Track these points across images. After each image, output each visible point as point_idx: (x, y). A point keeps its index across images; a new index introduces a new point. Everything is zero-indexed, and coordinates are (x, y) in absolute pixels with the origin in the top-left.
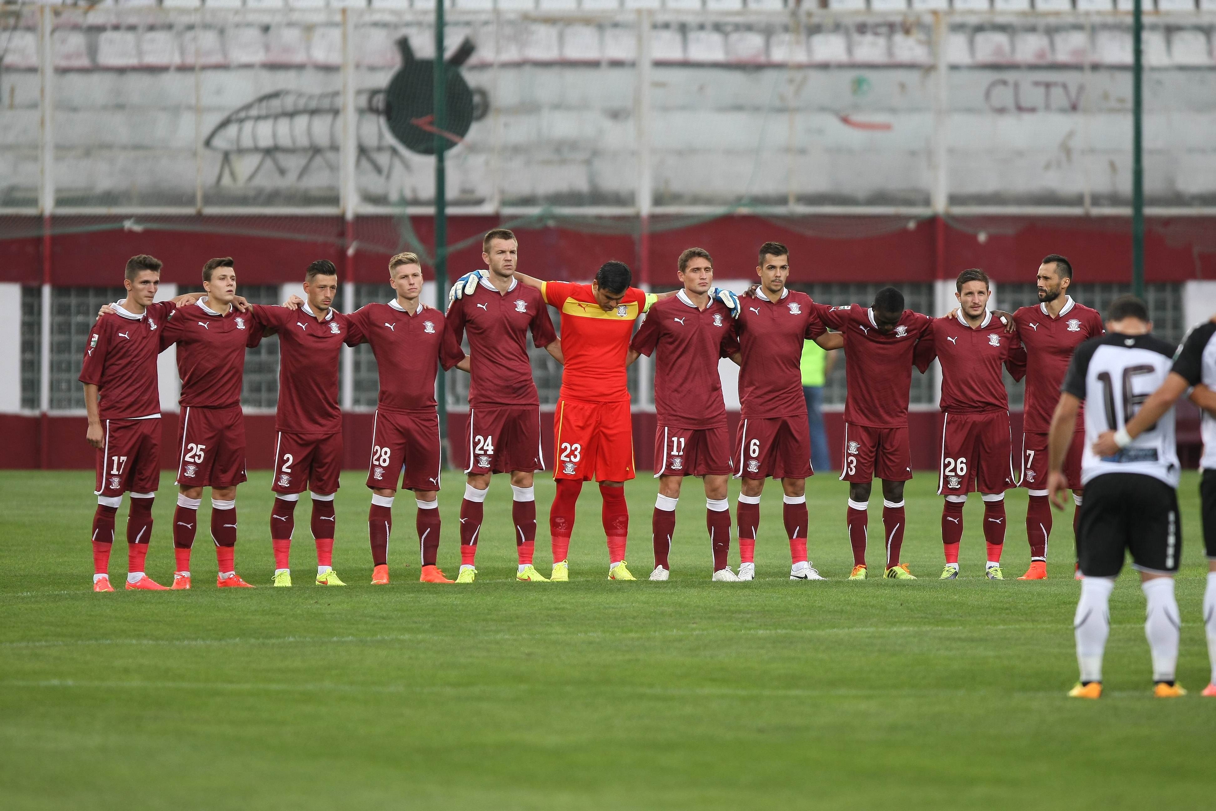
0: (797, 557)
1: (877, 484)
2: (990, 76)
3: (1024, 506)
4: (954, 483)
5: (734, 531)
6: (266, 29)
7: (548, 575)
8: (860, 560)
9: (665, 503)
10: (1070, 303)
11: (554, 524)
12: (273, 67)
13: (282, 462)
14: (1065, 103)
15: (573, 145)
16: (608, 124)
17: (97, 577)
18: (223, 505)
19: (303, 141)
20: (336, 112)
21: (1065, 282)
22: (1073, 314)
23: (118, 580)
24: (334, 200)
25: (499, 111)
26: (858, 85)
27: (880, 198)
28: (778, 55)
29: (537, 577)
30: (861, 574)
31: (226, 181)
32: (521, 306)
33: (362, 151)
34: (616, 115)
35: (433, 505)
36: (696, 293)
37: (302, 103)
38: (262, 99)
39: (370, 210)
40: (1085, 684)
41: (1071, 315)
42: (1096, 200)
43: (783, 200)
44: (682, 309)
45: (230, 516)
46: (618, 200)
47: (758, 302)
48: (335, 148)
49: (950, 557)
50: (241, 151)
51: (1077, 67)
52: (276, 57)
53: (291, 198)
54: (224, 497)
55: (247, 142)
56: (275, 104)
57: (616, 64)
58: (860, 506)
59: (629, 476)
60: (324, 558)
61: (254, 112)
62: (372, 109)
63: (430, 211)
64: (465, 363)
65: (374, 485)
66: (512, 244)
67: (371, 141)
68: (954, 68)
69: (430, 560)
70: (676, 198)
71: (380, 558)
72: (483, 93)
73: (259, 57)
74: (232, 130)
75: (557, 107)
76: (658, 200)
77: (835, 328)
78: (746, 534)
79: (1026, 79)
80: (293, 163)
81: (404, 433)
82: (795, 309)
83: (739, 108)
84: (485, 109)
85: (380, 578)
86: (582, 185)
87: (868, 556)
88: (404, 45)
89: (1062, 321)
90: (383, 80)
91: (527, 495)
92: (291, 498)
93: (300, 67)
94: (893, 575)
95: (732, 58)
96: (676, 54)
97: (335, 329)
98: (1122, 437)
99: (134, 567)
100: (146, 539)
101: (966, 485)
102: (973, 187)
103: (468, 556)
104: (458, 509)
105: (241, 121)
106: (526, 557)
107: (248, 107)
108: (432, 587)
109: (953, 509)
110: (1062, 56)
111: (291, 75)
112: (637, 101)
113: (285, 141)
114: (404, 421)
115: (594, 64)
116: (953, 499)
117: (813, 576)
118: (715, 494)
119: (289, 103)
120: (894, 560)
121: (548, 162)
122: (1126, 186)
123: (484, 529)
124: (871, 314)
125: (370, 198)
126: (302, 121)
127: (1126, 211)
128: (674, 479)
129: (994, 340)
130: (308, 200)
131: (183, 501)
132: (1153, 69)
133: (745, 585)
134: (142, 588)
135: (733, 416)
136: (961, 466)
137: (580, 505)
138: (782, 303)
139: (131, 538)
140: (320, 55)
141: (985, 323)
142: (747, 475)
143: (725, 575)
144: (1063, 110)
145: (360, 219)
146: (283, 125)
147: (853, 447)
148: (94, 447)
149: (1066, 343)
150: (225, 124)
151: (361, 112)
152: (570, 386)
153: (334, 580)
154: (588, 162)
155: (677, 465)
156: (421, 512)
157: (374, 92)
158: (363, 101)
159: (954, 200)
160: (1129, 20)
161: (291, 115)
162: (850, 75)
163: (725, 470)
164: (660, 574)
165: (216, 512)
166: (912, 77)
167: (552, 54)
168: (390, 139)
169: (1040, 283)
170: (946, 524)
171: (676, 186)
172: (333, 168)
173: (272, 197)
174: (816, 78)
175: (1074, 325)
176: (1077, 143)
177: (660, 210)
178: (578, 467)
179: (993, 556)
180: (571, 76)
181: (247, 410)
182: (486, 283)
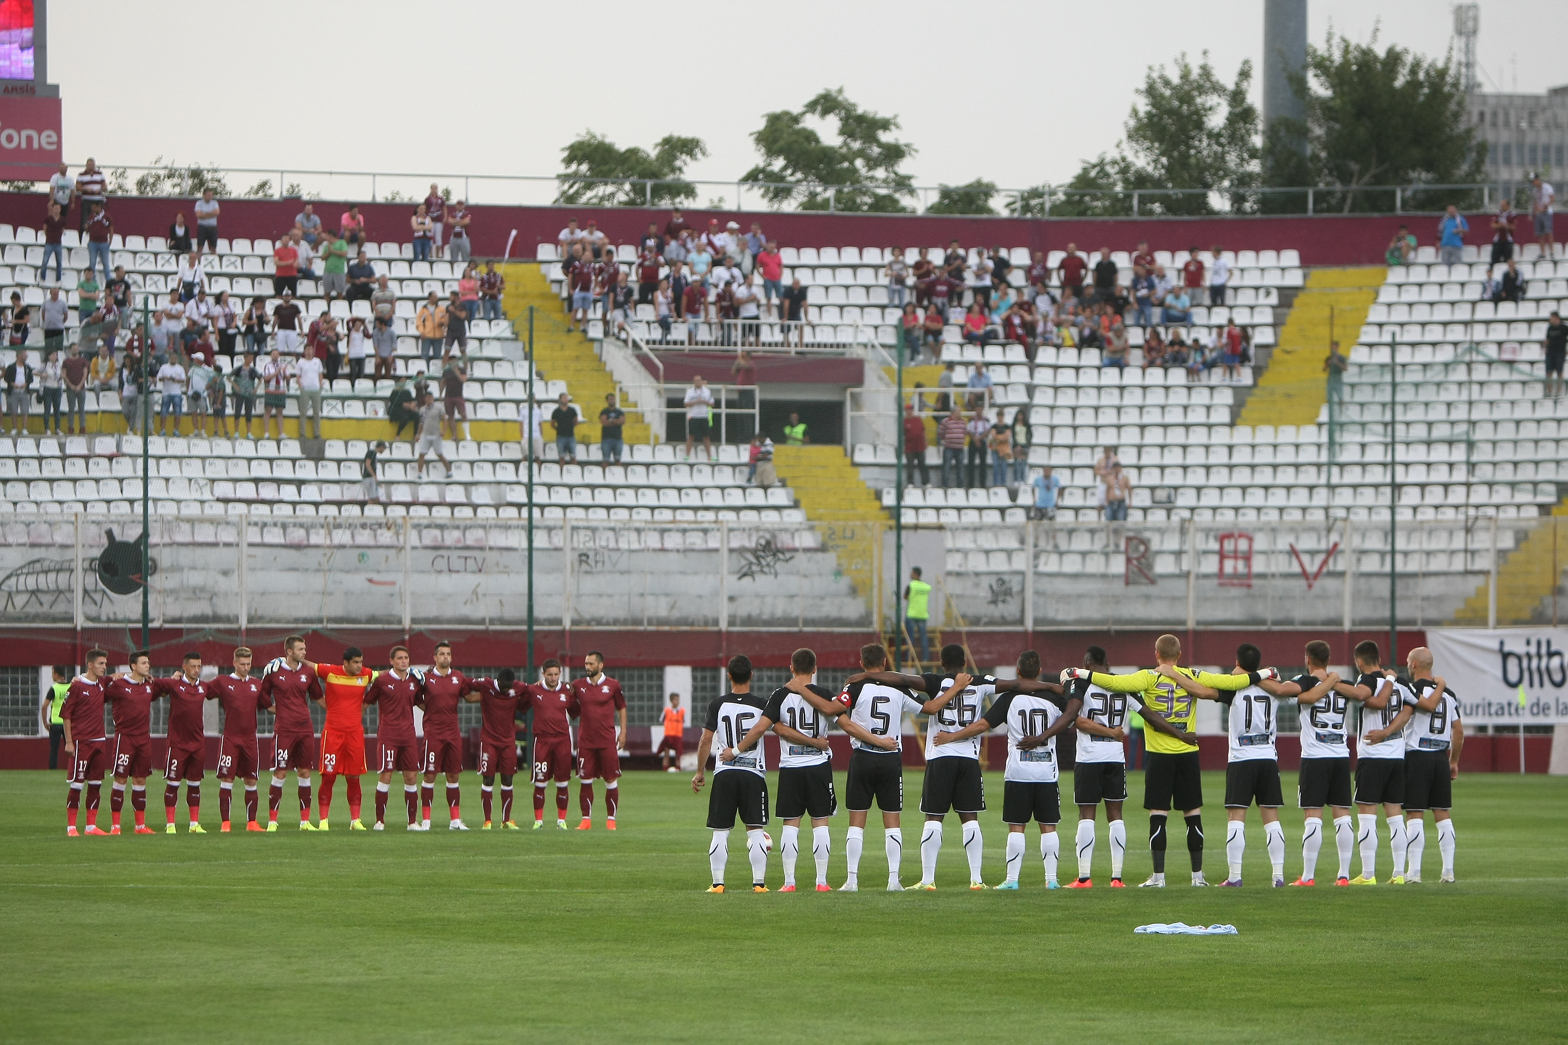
0: (453, 817)
1: (498, 777)
2: (432, 554)
3: (578, 789)
4: (540, 777)
5: (420, 802)
6: (28, 525)
7: (317, 826)
8: (488, 818)
9: (382, 787)
10: (603, 677)
11: (320, 799)
12: (33, 545)
13: (171, 764)
14: (475, 568)
15: (202, 589)
16: (221, 578)
17: (69, 828)
18: (138, 788)
19: (52, 586)
20: (72, 571)
21: (601, 666)
22: (605, 683)
23: (81, 830)
24: (71, 619)
25: (162, 570)
26: (361, 557)
27: (372, 620)
28: (314, 539)
29: (311, 828)
30: (489, 826)
31: (10, 608)
32: (303, 678)
33: (86, 591)
34: (225, 573)
35: (254, 788)
36: (399, 671)
37: (52, 566)
38: (29, 563)
39: (90, 625)
40: (715, 886)
41: (604, 683)
42: (492, 621)
43: (320, 621)
44: (392, 680)
45: (143, 794)
46: (228, 620)
47: (434, 676)
48: (71, 591)
49: (538, 817)
50: (18, 592)
51: (481, 549)
52: (33, 540)
53: (46, 618)
54: (139, 783)
55: (21, 587)
56: (38, 566)
57: (227, 545)
58: (489, 789)
59: (362, 772)
60: (194, 817)
61: (25, 570)
62: (91, 569)
63: (140, 625)
64: (272, 709)
65: (221, 776)
66: (302, 645)
67: (90, 587)
68: (414, 548)
69: (252, 818)
70: (261, 619)
71: (225, 817)
72: (154, 561)
73: (24, 539)
74: (13, 580)
75: (193, 568)
76: (250, 620)
77: (477, 690)
78: (426, 804)
79: (454, 554)
80: (46, 599)
81: (239, 747)
82: (455, 680)
83: (295, 569)
84: (155, 569)
85: (225, 829)
86: (209, 611)
87: (492, 816)
88: (110, 534)
89: (599, 687)
90: (97, 553)
91: (307, 783)
92: (175, 783)
93: (48, 546)
94: (506, 827)
95: (288, 542)
96: (258, 540)
97: (201, 690)
98: (735, 751)
99: (89, 823)
100: (96, 807)
101: (547, 776)
102: (423, 614)
103: (273, 817)
104: (268, 790)
105: (18, 575)
106: (305, 817)
107: (22, 568)
108: (253, 833)
109: (540, 791)
110: (470, 542)
111: (43, 549)
112: (239, 566)
113: (42, 585)
114: (239, 741)
115: (215, 545)
116: (540, 785)
117: (463, 827)
118: (410, 782)
119: (46, 564)
120: (507, 818)
121: (188, 599)
122: (524, 614)
123: (282, 802)
124: (496, 683)
125: (89, 618)
126: (52, 576)
127: (524, 628)
128: (388, 774)
129: (563, 698)
130: (55, 620)
131: (116, 786)
132: (538, 549)
133: (425, 832)
134: (94, 835)
135: (420, 740)
136: (544, 766)
137: (335, 789)
138: (449, 677)
139: (88, 806)
140: (59, 539)
141: (558, 688)
142: (428, 772)
143: (415, 827)
144: (473, 572)
145: (84, 630)
146: (42, 578)
147: (485, 756)
148: (69, 755)
149: (602, 699)
150: (8, 577)
151: (85, 570)
152: (330, 722)
153: (200, 830)
154: (211, 599)
155: (390, 766)
156: (248, 792)
157: (93, 560)
158: (86, 565)
159: (414, 621)
160: (526, 523)
161: (46, 572)
162: (357, 552)
163: (416, 769)
164: (379, 826)
165: (135, 792)
166: (392, 553)
167: (188, 539)
168: (101, 585)
169: (588, 667)
170: (535, 798)
171: (260, 613)
172: (70, 601)
173: (36, 618)
174: (339, 554)
175: (606, 689)
176: (480, 591)
177: (252, 626)
178: (334, 767)
179: (561, 816)
180: (199, 551)
181: (152, 735)
182: (285, 666)
